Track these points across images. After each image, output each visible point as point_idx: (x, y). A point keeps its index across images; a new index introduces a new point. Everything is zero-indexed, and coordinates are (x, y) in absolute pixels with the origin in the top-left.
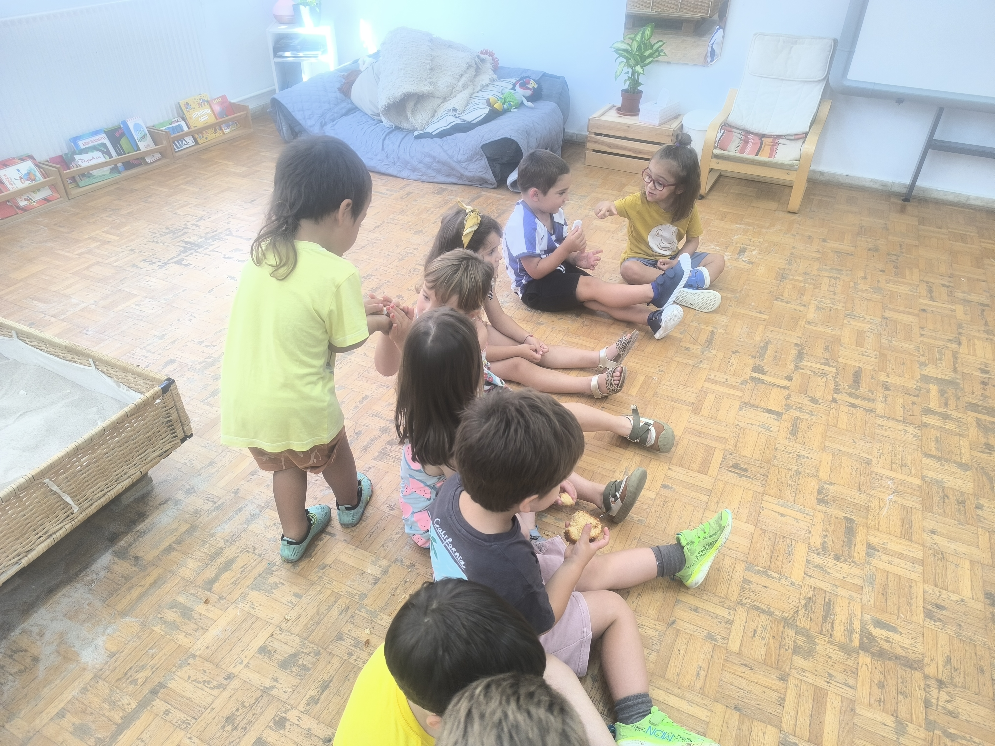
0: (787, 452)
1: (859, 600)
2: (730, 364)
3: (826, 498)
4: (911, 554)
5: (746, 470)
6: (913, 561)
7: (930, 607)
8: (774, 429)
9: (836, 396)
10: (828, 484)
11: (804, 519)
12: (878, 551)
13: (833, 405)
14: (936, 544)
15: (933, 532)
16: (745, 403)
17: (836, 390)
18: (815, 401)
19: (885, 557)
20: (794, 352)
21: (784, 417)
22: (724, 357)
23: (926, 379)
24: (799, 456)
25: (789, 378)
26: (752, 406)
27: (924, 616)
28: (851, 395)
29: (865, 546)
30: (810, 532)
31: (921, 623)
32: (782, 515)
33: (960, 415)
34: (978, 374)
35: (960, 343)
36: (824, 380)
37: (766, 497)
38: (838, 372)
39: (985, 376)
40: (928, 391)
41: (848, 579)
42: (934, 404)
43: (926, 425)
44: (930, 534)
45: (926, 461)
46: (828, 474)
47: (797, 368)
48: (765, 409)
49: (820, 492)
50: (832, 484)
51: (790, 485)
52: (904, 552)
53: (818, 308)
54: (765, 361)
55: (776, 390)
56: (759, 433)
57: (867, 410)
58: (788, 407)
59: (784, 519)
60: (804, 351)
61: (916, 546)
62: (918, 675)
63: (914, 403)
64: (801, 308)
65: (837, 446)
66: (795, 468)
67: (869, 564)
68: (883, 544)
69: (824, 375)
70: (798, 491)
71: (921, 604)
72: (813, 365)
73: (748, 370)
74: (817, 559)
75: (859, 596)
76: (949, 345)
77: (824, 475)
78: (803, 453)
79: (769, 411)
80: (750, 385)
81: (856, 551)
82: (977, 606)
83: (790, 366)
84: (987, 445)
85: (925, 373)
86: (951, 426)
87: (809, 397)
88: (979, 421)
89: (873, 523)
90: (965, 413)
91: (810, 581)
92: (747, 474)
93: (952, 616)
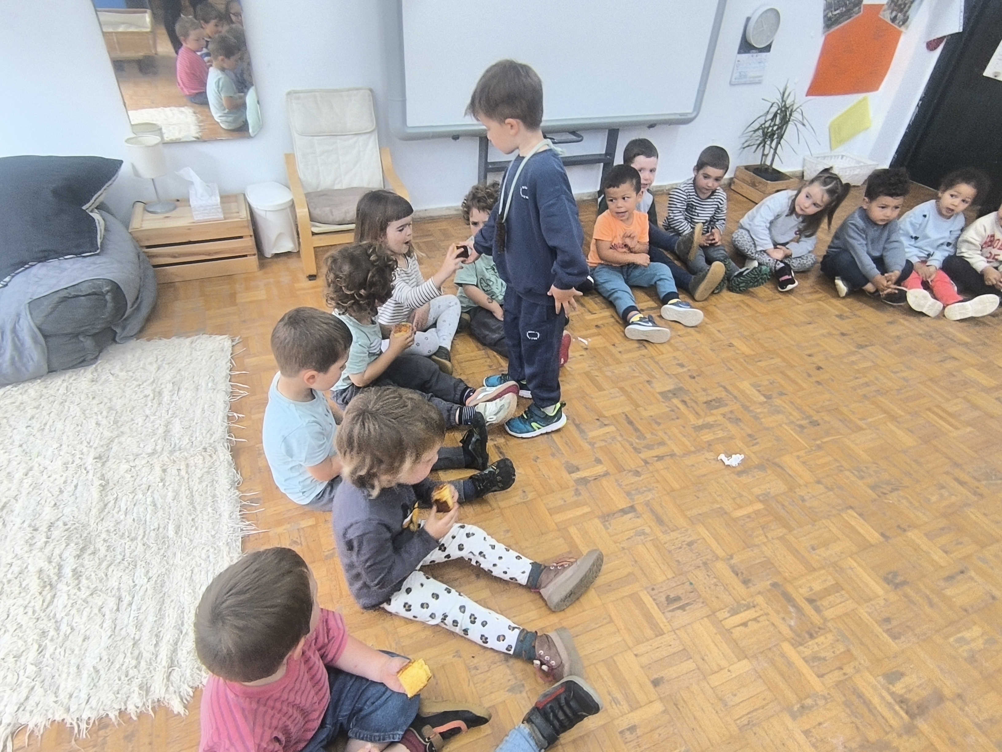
3: (744, 576)
4: (828, 584)
5: (679, 598)
6: (836, 589)
7: (885, 628)
8: (647, 530)
9: (642, 456)
11: (758, 615)
12: (816, 600)
13: (650, 467)
14: (825, 559)
15: (814, 549)
17: (635, 449)
18: (637, 473)
19: (825, 603)
21: (638, 509)
23: (665, 396)
24: (688, 545)
26: (609, 516)
27: (893, 640)
29: (807, 603)
30: (773, 624)
31: (898, 648)
33: (713, 419)
34: (681, 370)
36: (619, 444)
37: (719, 615)
39: (685, 369)
40: (678, 408)
41: (837, 652)
42: (692, 419)
44: (814, 552)
45: (744, 479)
47: (592, 444)
48: (619, 512)
49: (736, 574)
50: (732, 556)
51: (716, 584)
52: (825, 586)
54: (566, 453)
55: (604, 482)
56: (644, 544)
57: (671, 456)
58: (629, 495)
59: (750, 628)
61: (823, 572)
62: (949, 704)
63: (684, 427)
65: (694, 512)
66: (699, 561)
67: (826, 620)
68: (812, 590)
69: (614, 438)
70: (725, 586)
71: (880, 630)
72: (597, 432)
73: (565, 474)
74: (806, 651)
75: (858, 662)
77: (720, 552)
78: (687, 539)
79: (624, 511)
80: (584, 491)
81: (809, 615)
82: (893, 597)
83: (586, 446)
84: (749, 435)
85: (658, 390)
86: (720, 434)
87: (630, 471)
88: (724, 415)
89: (787, 574)
90: (712, 414)
91: (827, 681)
92: (684, 601)
93: (898, 623)
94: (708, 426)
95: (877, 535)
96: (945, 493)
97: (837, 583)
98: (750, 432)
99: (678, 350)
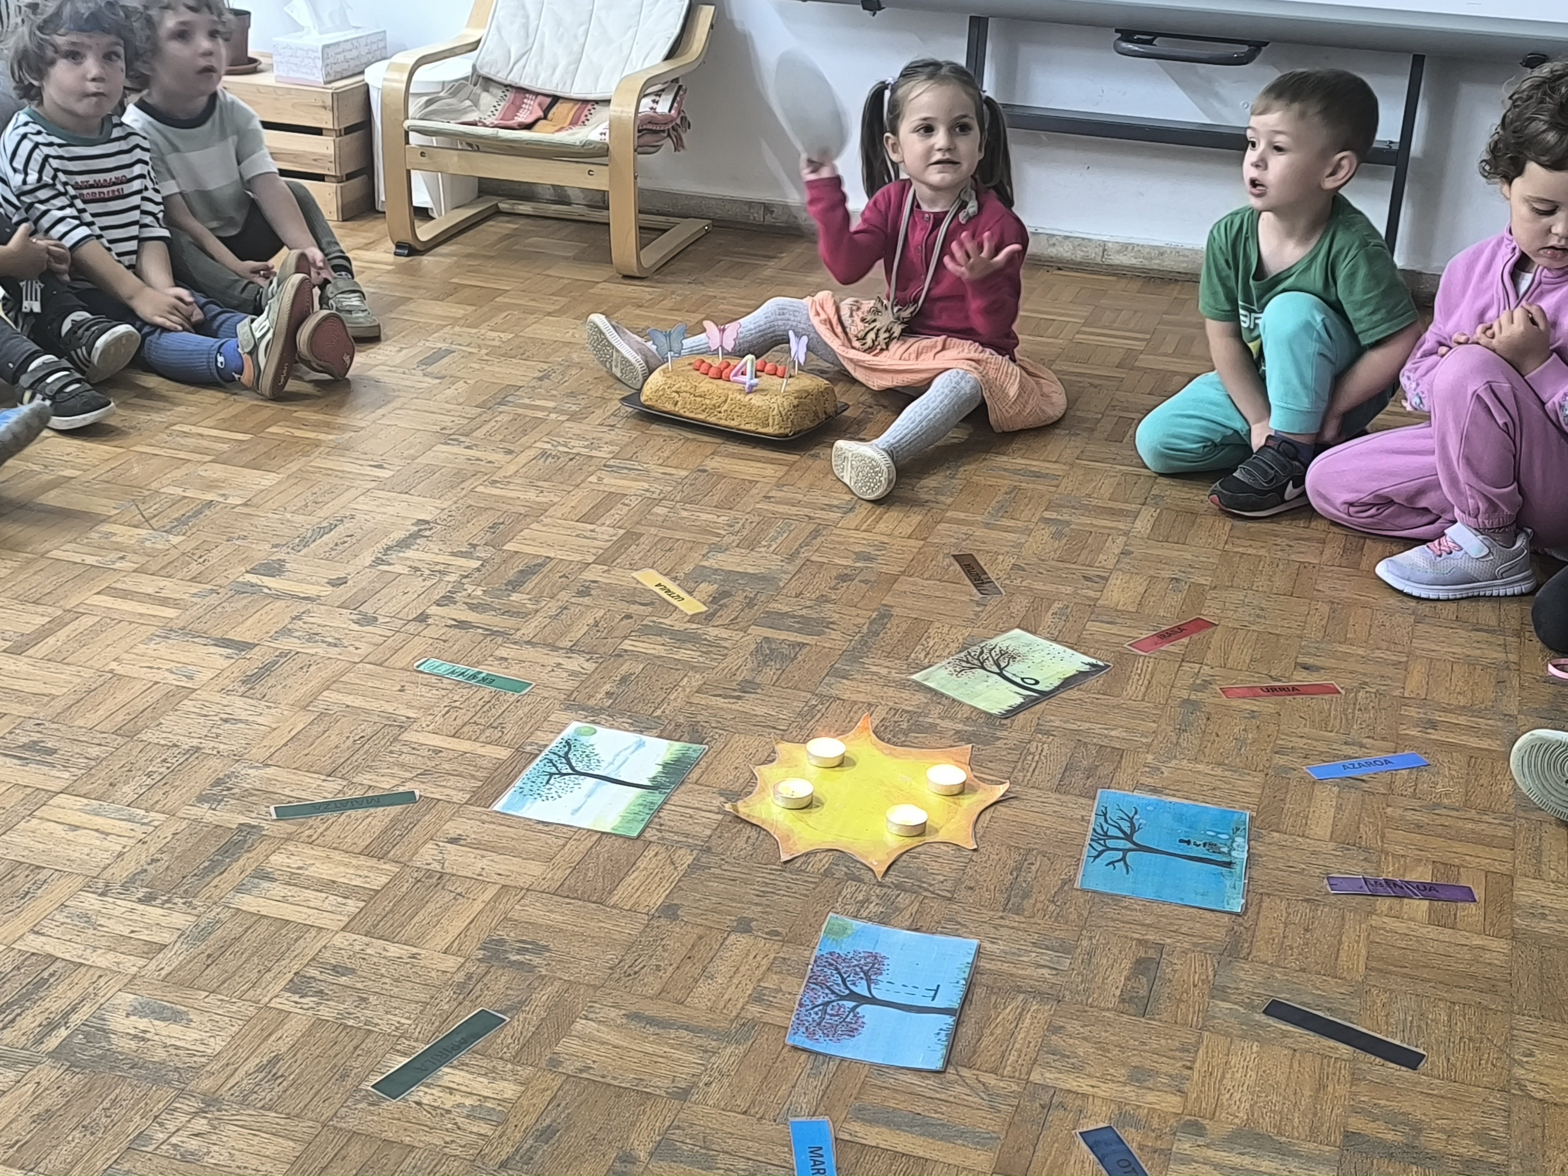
0: (200, 715)
1: (133, 970)
2: (202, 559)
3: (224, 793)
4: (356, 882)
5: (53, 752)
6: (351, 893)
7: (312, 972)
8: (205, 674)
9: (434, 610)
11: (126, 833)
12: (273, 880)
13: (412, 627)
14: (442, 860)
16: (171, 630)
17: (447, 600)
18: (368, 620)
20: (397, 535)
21: (255, 652)
22: (196, 548)
24: (226, 720)
25: (338, 582)
26: (187, 634)
27: (284, 989)
28: (472, 607)
29: (247, 873)
30: (121, 855)
31: (265, 1000)
32: (75, 828)
37: (60, 799)
38: (478, 570)
43: (621, 654)
47: (379, 562)
48: (217, 639)
49: (218, 782)
51: (149, 775)
54: (304, 552)
55: (281, 604)
56: (156, 683)
57: (494, 633)
58: (284, 633)
59: (72, 836)
60: (428, 533)
61: (386, 866)
63: (628, 617)
64: (499, 457)
67: (226, 904)
68: (299, 868)
69: (438, 573)
70: (161, 783)
71: (296, 968)
72: (427, 556)
73: (239, 569)
74: (91, 902)
75: (141, 963)
76: (819, 514)
77: (260, 752)
78: (244, 716)
79: (224, 642)
80: (217, 598)
81: (213, 884)
82: (444, 963)
83: (364, 560)
84: (746, 683)
87: (360, 613)
91: (34, 943)
92: (49, 759)
93: (359, 985)
94: (687, 639)
95: (655, 900)
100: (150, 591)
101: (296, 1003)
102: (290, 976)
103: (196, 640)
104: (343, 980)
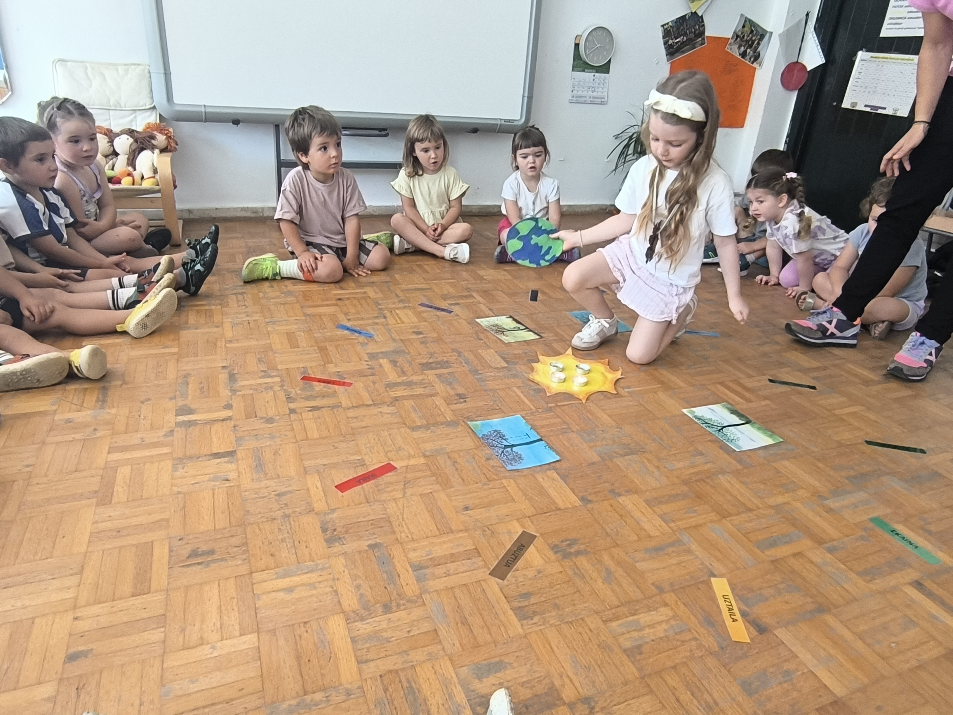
0: (261, 497)
1: (441, 652)
2: (142, 417)
3: (335, 533)
4: (461, 549)
5: (212, 552)
6: (468, 555)
7: (516, 604)
8: (232, 475)
9: (292, 406)
10: (328, 514)
11: (320, 579)
12: (428, 567)
13: (294, 417)
14: (477, 520)
15: (467, 509)
16: (180, 458)
17: (289, 399)
18: (270, 420)
19: (438, 570)
20: (223, 376)
21: (239, 454)
22: (130, 412)
23: (373, 356)
24: (278, 495)
25: (229, 407)
26: (191, 458)
27: (519, 621)
28: (307, 398)
29: (410, 569)
30: (336, 592)
31: (521, 631)
32: (290, 590)
33: (420, 378)
34: (414, 336)
35: (385, 317)
36: (271, 393)
37: (257, 576)
38: (283, 381)
39: (421, 336)
40: (381, 366)
41: (415, 632)
42: (393, 376)
43: (396, 399)
44: (465, 512)
45: (416, 434)
46: (324, 501)
47: (234, 391)
48: (210, 455)
49: (324, 530)
50: (333, 511)
51: (283, 540)
52: (454, 551)
53: (234, 325)
54: (190, 398)
55: (217, 427)
56: (213, 490)
57: (333, 408)
58: (239, 440)
59: (295, 595)
60: (235, 371)
61: (461, 535)
64: (214, 330)
65: (319, 461)
66: (280, 513)
67: (427, 591)
68: (428, 555)
69: (268, 388)
70: (296, 543)
71: (506, 606)
72: (252, 382)
73: (170, 416)
74: (363, 628)
75: (440, 647)
76: (377, 321)
77: (320, 505)
78: (283, 489)
79: (217, 455)
80: (179, 433)
81: (404, 584)
82: (554, 568)
83: (225, 392)
84: (458, 395)
85: (368, 351)
86: (419, 391)
87: (261, 418)
88: (439, 376)
89: (403, 535)
90: (422, 373)
91: (371, 669)
92: (215, 557)
93: (543, 599)
94: (410, 384)
95: (574, 498)
96: (699, 459)
97: (476, 549)
98: (461, 390)
99: (426, 321)
100: (138, 442)
101: (534, 624)
102: (511, 612)
103: (200, 459)
104: (533, 600)
